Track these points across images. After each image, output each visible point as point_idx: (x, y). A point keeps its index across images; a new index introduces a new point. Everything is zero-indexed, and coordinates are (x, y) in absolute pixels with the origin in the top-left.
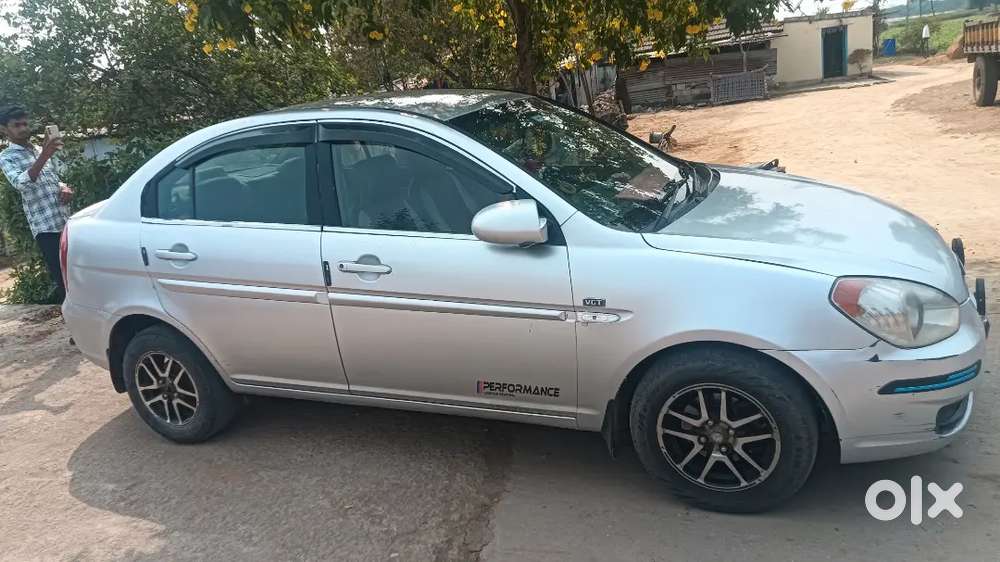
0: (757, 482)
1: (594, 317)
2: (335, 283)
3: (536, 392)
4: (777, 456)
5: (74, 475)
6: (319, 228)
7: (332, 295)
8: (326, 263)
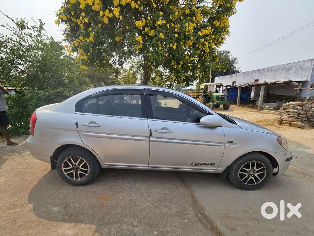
0: (259, 183)
1: (230, 146)
2: (152, 136)
3: (208, 165)
4: (265, 176)
5: (34, 205)
6: (147, 119)
7: (151, 139)
8: (150, 129)
